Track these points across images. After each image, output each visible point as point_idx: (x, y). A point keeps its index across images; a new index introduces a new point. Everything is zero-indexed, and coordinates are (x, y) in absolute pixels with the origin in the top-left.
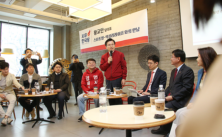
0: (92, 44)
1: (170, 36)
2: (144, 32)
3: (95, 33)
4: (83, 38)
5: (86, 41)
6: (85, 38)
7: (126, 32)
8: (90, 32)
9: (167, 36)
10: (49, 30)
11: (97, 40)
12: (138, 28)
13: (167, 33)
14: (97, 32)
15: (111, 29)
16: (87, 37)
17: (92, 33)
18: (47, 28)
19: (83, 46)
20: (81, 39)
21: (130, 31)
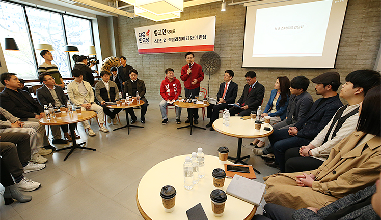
0: (151, 45)
1: (232, 45)
2: (210, 40)
3: (156, 33)
4: (140, 37)
5: (144, 41)
6: (143, 37)
7: (192, 38)
8: (149, 31)
9: (229, 45)
10: (91, 21)
11: (158, 41)
12: (205, 36)
13: (230, 42)
14: (158, 33)
15: (174, 32)
16: (146, 36)
17: (152, 33)
18: (89, 18)
19: (141, 46)
20: (138, 38)
21: (196, 37)
